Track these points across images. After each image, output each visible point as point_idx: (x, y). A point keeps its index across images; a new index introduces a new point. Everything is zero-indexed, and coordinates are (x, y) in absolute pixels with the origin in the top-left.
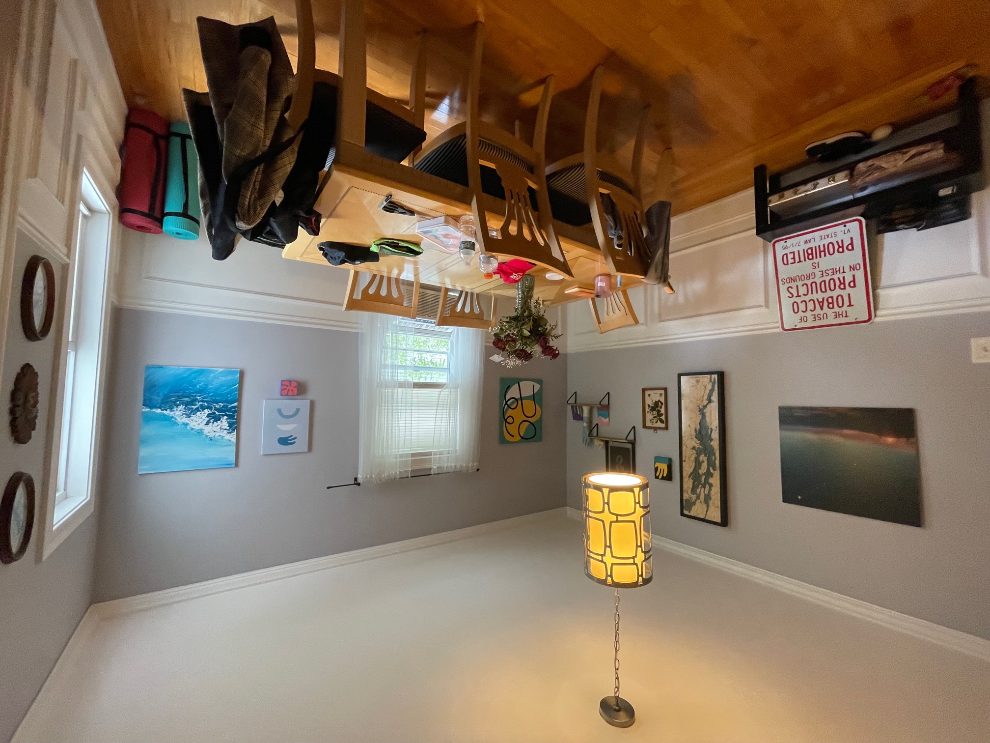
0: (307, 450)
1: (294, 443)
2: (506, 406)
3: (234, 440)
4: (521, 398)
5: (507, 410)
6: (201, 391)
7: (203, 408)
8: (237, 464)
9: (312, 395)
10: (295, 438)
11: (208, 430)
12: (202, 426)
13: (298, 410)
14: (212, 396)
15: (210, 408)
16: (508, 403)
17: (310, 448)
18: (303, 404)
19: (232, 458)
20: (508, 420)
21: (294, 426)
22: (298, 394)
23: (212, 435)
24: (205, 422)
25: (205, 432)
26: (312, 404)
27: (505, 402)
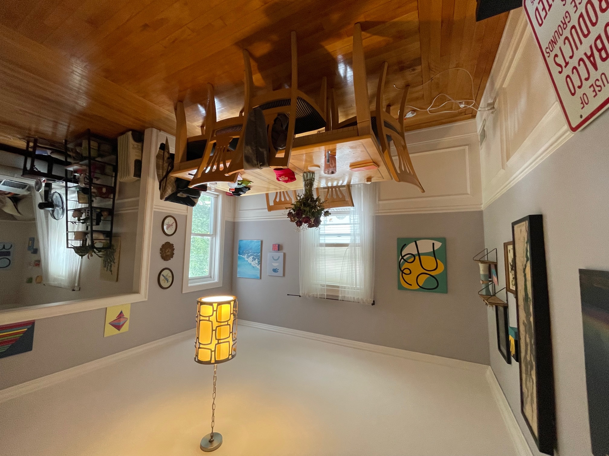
0: (282, 276)
1: (278, 272)
2: (402, 260)
3: (259, 268)
4: (419, 254)
5: (403, 264)
6: (251, 249)
7: (251, 255)
8: (261, 278)
9: (284, 251)
10: (278, 270)
11: (252, 263)
12: (251, 262)
13: (279, 257)
14: (253, 251)
15: (253, 255)
16: (405, 258)
17: (284, 275)
18: (281, 254)
19: (259, 276)
20: (404, 271)
21: (277, 264)
22: (279, 250)
23: (253, 265)
24: (252, 260)
25: (252, 264)
26: (285, 254)
27: (401, 257)
